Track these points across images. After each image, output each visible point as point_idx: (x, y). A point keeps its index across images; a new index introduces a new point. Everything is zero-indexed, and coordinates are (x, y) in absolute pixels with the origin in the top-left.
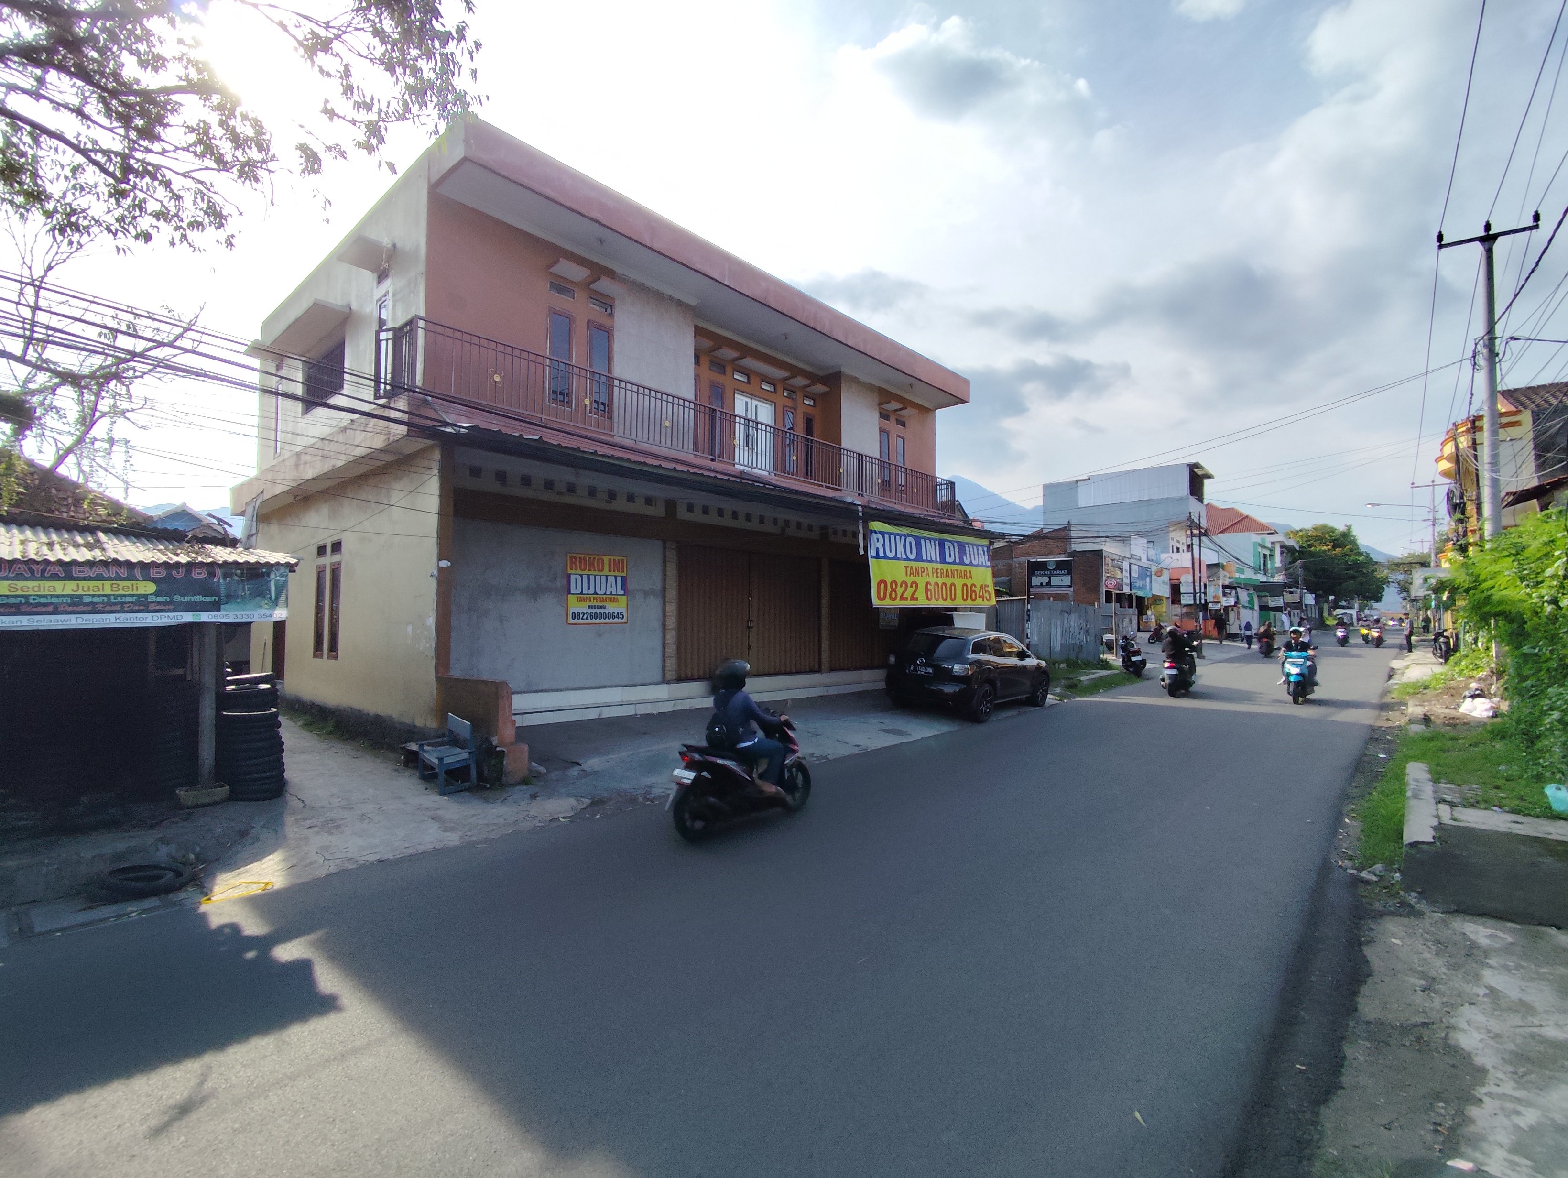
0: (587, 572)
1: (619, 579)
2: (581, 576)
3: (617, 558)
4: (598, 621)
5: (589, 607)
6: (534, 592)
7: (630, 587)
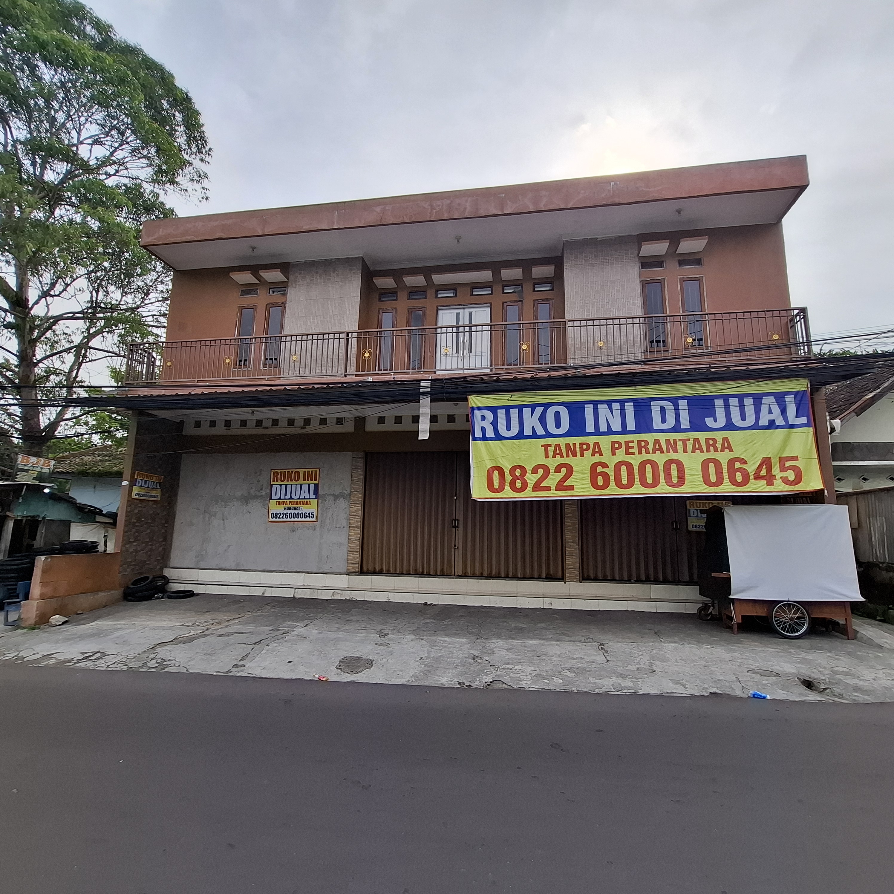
0: (285, 482)
1: (312, 487)
2: (281, 485)
3: (310, 470)
4: (292, 519)
5: (285, 509)
6: (246, 500)
7: (321, 492)
